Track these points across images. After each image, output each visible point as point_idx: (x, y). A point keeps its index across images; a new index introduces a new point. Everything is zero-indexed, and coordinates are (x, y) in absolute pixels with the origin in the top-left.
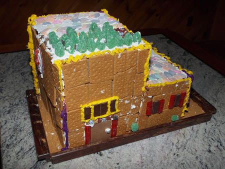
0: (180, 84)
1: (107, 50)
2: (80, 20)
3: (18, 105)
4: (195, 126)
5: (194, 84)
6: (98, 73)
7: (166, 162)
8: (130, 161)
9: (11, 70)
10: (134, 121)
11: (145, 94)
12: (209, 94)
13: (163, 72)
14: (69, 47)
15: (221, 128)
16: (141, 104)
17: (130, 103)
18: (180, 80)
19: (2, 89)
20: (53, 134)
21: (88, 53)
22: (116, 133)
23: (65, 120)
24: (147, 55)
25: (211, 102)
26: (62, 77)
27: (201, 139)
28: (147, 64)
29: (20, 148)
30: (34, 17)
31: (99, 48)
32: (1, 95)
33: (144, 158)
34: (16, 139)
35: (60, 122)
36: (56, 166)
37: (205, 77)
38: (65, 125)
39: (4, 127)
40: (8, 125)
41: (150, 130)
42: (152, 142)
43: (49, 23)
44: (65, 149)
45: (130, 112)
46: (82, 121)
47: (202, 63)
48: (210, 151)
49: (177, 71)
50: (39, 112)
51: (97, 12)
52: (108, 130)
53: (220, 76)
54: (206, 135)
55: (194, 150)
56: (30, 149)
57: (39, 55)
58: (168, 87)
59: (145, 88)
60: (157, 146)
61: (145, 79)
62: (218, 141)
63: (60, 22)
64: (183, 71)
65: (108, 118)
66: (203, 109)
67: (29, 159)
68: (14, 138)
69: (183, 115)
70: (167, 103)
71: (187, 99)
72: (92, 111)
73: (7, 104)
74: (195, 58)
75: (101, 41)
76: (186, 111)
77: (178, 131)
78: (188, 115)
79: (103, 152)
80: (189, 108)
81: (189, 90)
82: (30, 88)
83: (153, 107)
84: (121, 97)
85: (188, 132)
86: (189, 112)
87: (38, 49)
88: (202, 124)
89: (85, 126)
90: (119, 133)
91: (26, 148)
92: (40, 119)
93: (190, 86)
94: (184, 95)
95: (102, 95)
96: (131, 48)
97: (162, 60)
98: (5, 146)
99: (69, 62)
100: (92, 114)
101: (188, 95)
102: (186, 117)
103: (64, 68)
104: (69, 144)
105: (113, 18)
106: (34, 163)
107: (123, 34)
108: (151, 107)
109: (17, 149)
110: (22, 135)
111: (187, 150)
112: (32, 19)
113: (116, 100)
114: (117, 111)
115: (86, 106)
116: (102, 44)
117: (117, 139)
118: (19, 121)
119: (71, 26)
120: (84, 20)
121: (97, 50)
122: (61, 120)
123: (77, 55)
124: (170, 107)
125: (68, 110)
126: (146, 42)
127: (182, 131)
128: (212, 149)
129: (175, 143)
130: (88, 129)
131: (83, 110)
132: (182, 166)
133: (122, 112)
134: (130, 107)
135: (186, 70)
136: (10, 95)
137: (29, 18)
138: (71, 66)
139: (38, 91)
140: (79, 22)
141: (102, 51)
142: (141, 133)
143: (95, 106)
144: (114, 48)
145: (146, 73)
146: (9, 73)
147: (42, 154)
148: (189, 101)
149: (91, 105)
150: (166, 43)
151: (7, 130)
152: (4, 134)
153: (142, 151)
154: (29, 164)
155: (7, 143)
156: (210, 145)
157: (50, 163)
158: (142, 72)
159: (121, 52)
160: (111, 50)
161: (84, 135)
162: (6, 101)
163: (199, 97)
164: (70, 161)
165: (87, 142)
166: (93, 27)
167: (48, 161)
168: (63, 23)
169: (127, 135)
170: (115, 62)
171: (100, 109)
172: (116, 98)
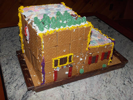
0: (108, 46)
1: (67, 27)
2: (49, 9)
3: (12, 60)
4: (116, 70)
5: (115, 46)
6: (62, 40)
7: (100, 90)
8: (80, 90)
9: (5, 39)
10: (81, 68)
11: (88, 52)
12: (123, 52)
13: (98, 39)
14: (47, 26)
15: (131, 71)
16: (86, 58)
17: (79, 57)
18: (107, 44)
19: (1, 50)
20: (35, 76)
21: (57, 29)
22: (71, 75)
23: (43, 67)
24: (89, 30)
25: (125, 56)
26: (43, 43)
27: (119, 77)
28: (89, 35)
29: (16, 84)
30: (22, 7)
31: (63, 26)
32: (1, 54)
33: (87, 88)
34: (13, 79)
35: (41, 69)
36: (38, 93)
37: (121, 42)
38: (43, 70)
39: (5, 72)
40: (7, 71)
41: (91, 73)
42: (92, 79)
43: (32, 11)
44: (43, 84)
45: (79, 62)
46: (53, 68)
47: (119, 33)
48: (124, 84)
49: (106, 38)
50: (25, 64)
51: (59, 4)
52: (67, 73)
53: (130, 41)
54: (122, 75)
55: (115, 84)
56: (22, 85)
57: (27, 30)
58: (101, 48)
59: (88, 48)
60: (94, 82)
61: (88, 44)
62: (129, 79)
63: (38, 10)
64: (109, 38)
65: (67, 66)
66: (120, 60)
67: (22, 90)
68: (12, 79)
69: (109, 64)
70: (100, 57)
71: (111, 55)
72: (59, 62)
73: (5, 59)
74: (115, 30)
75: (64, 22)
76: (110, 62)
77: (106, 73)
78: (112, 64)
79: (64, 85)
80: (112, 60)
81: (112, 50)
82: (18, 50)
83: (92, 59)
84: (75, 54)
85: (112, 74)
86: (112, 62)
87: (26, 27)
88: (120, 69)
89: (55, 71)
90: (73, 75)
91: (20, 84)
92: (26, 67)
93: (113, 47)
94: (110, 52)
95: (64, 53)
96: (80, 26)
97: (97, 32)
98: (7, 83)
99: (46, 34)
100: (59, 63)
101: (112, 52)
102: (111, 65)
103: (44, 38)
104: (45, 81)
105: (68, 8)
106: (26, 92)
107: (75, 17)
108: (91, 59)
109: (15, 85)
110: (16, 77)
111: (112, 84)
112: (21, 9)
113: (72, 56)
114: (72, 62)
115: (55, 59)
116: (65, 24)
117: (72, 78)
118: (14, 69)
119: (45, 13)
120: (52, 9)
121: (62, 27)
122: (41, 67)
123: (51, 30)
124: (102, 59)
125: (45, 61)
126: (89, 22)
127: (108, 73)
128: (126, 83)
129: (104, 80)
130: (56, 72)
131: (54, 61)
132: (109, 92)
133: (75, 63)
134: (79, 59)
135: (111, 38)
136: (6, 54)
137: (19, 8)
138: (48, 36)
139: (24, 51)
140: (49, 10)
141: (65, 28)
142: (86, 75)
143: (60, 59)
144: (71, 26)
145: (89, 40)
146: (4, 40)
147: (30, 87)
148: (112, 56)
149: (58, 58)
150: (98, 21)
151: (7, 74)
152: (5, 76)
153: (86, 85)
154: (22, 93)
155: (8, 81)
156: (124, 81)
157: (34, 92)
158: (86, 39)
159: (75, 28)
160: (70, 27)
161: (54, 76)
162: (4, 58)
163: (118, 54)
164: (46, 90)
165: (55, 80)
166: (58, 14)
167: (33, 91)
168: (40, 11)
169: (77, 76)
170: (72, 34)
171: (63, 61)
172: (72, 54)
